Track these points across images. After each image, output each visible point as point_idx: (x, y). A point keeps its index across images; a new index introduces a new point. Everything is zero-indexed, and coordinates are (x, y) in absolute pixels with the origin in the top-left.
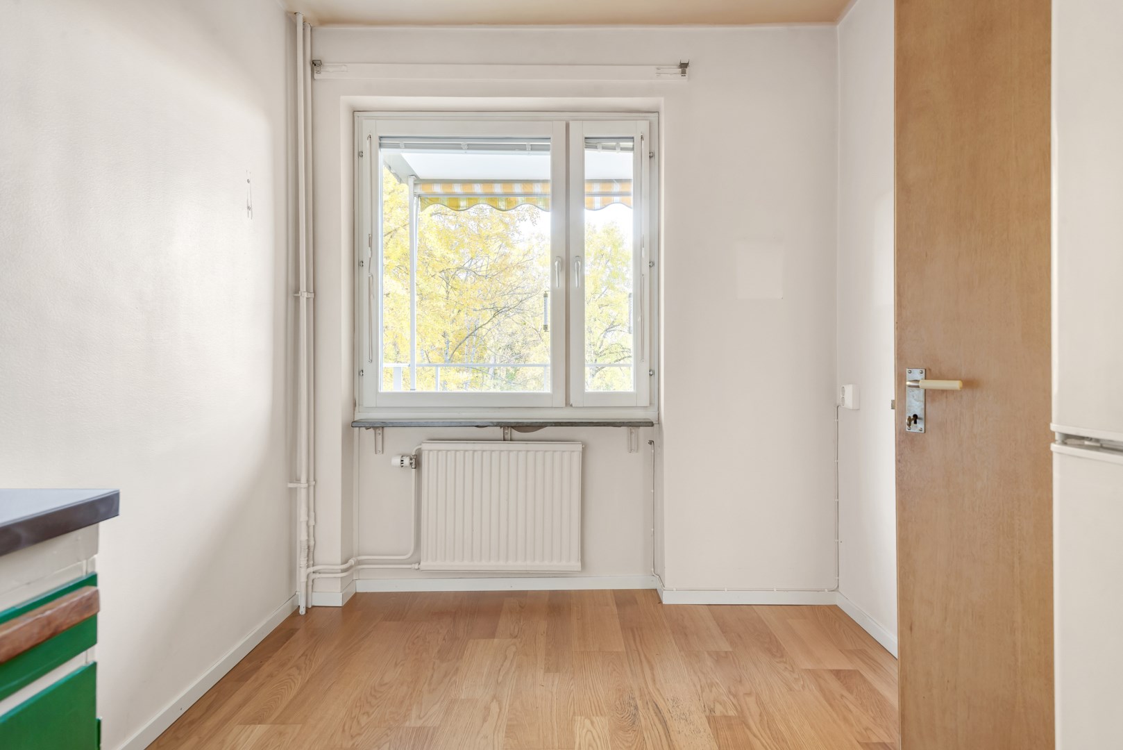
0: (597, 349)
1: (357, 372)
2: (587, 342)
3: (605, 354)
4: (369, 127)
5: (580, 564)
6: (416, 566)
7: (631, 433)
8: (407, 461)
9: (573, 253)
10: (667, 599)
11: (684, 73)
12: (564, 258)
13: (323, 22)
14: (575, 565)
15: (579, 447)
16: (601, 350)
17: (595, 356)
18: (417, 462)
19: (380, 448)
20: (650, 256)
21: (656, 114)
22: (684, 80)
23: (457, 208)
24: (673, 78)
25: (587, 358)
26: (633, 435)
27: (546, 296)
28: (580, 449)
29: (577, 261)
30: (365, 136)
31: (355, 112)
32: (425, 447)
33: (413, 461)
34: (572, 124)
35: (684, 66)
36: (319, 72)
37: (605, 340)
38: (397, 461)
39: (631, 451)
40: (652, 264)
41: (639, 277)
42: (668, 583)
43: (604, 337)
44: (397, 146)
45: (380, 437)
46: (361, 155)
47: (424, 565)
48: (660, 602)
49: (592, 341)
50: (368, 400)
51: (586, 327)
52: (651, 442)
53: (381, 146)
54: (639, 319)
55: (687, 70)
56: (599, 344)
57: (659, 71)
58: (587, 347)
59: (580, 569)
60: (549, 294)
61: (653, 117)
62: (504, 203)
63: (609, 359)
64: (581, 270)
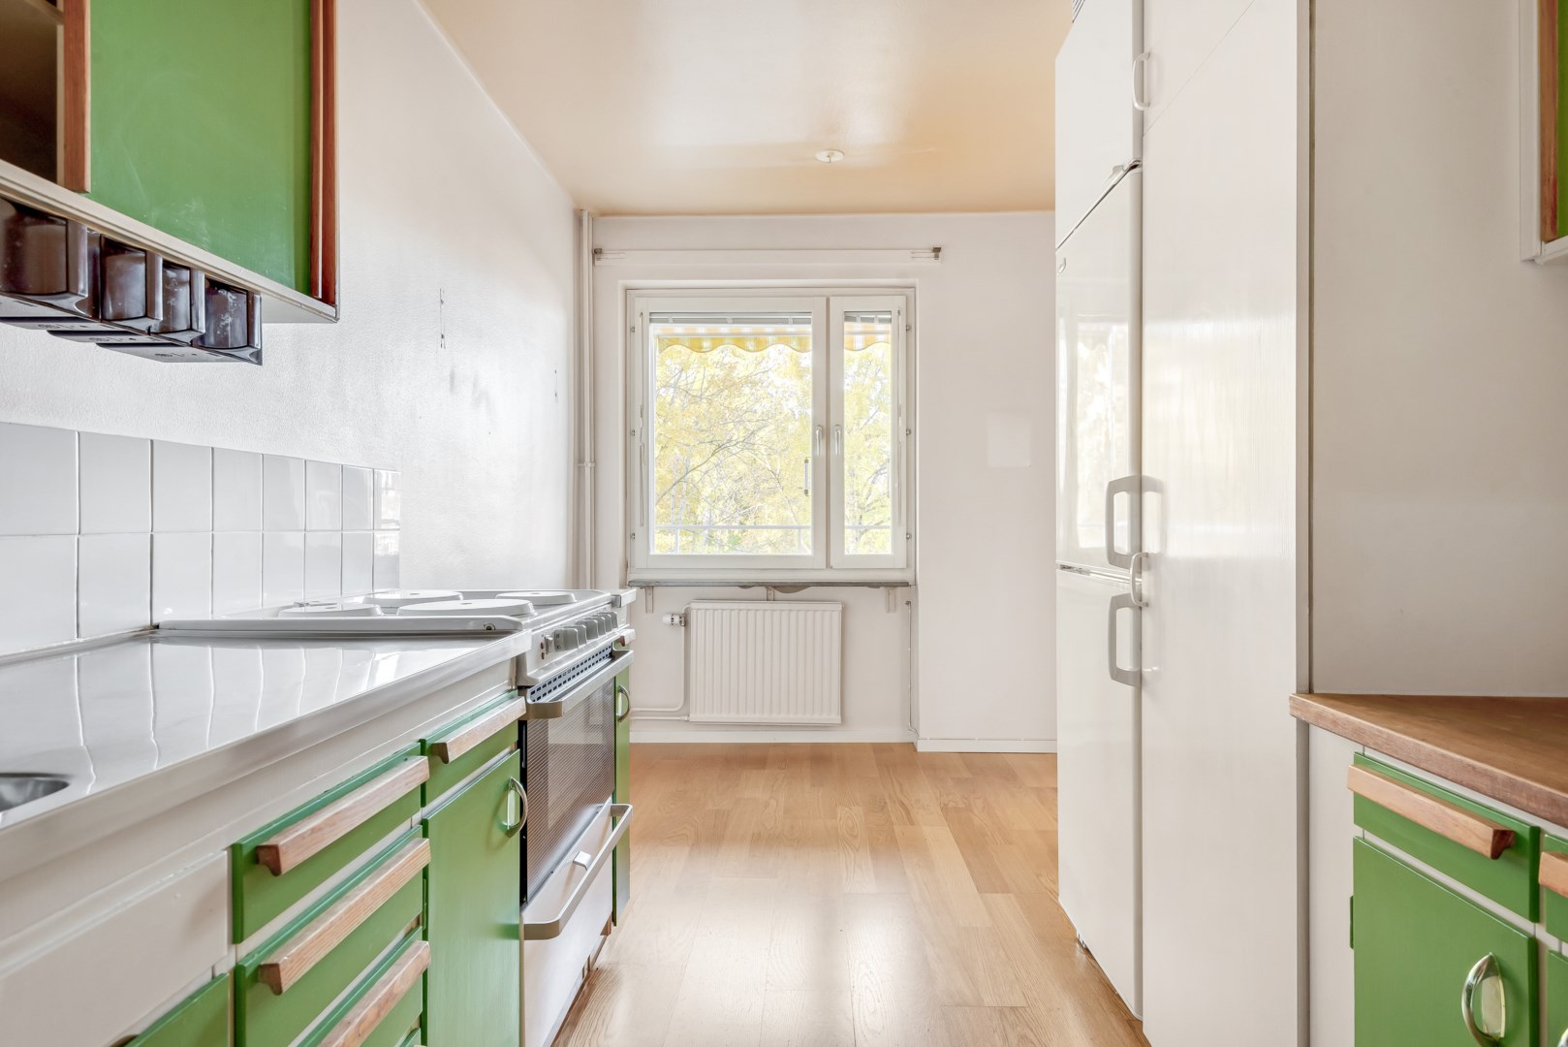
0: (862, 500)
1: (629, 536)
2: (847, 490)
3: (874, 508)
4: (641, 305)
5: (839, 717)
6: (686, 718)
7: (889, 594)
8: (677, 619)
9: (833, 422)
10: (922, 747)
11: (937, 257)
12: (824, 424)
13: (603, 214)
14: (836, 718)
15: (840, 607)
16: (868, 502)
17: (860, 510)
18: (685, 621)
19: (650, 608)
20: (907, 424)
21: (912, 289)
22: (936, 263)
23: (699, 349)
24: (927, 261)
25: (847, 513)
26: (891, 596)
27: (806, 461)
28: (841, 609)
29: (837, 430)
30: (637, 314)
31: (627, 289)
32: (694, 606)
33: (683, 619)
34: (832, 299)
35: (937, 250)
36: (599, 259)
37: (875, 486)
38: (668, 619)
39: (889, 611)
40: (909, 432)
41: (896, 443)
42: (922, 733)
43: (873, 482)
44: (666, 321)
45: (650, 597)
46: (633, 329)
47: (693, 717)
48: (916, 750)
49: (855, 488)
50: (639, 562)
51: (846, 467)
52: (908, 603)
53: (651, 320)
54: (897, 485)
55: (940, 254)
56: (866, 492)
57: (914, 255)
58: (847, 499)
59: (840, 722)
60: (810, 460)
61: (909, 292)
62: (752, 343)
63: (881, 515)
64: (840, 438)
